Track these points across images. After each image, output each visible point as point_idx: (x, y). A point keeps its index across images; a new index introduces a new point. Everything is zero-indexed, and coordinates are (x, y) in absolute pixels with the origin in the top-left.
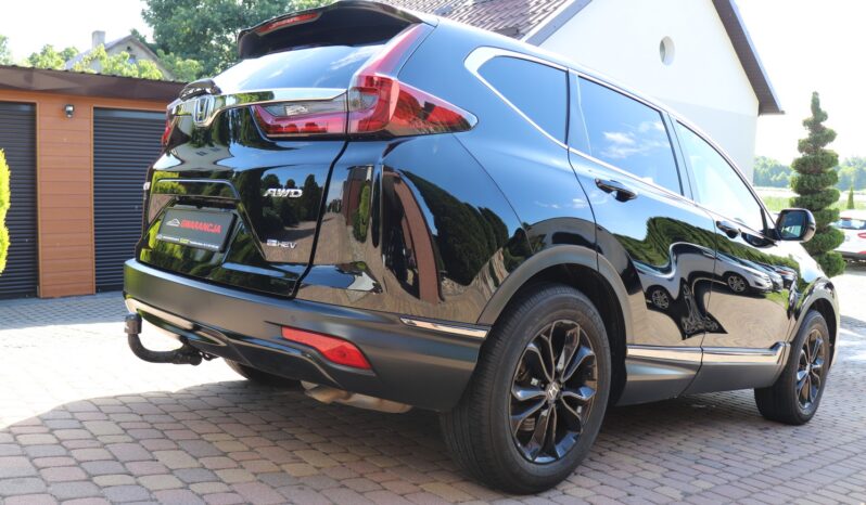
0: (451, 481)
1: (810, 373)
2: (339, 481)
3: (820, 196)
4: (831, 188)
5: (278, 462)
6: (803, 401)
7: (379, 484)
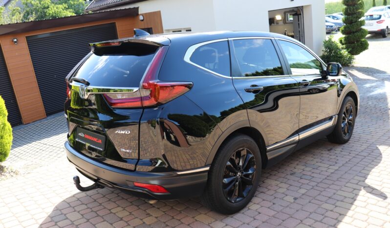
0: (206, 212)
1: (348, 122)
2: (165, 223)
3: (355, 16)
4: (360, 10)
5: (142, 218)
6: (345, 133)
7: (179, 220)
